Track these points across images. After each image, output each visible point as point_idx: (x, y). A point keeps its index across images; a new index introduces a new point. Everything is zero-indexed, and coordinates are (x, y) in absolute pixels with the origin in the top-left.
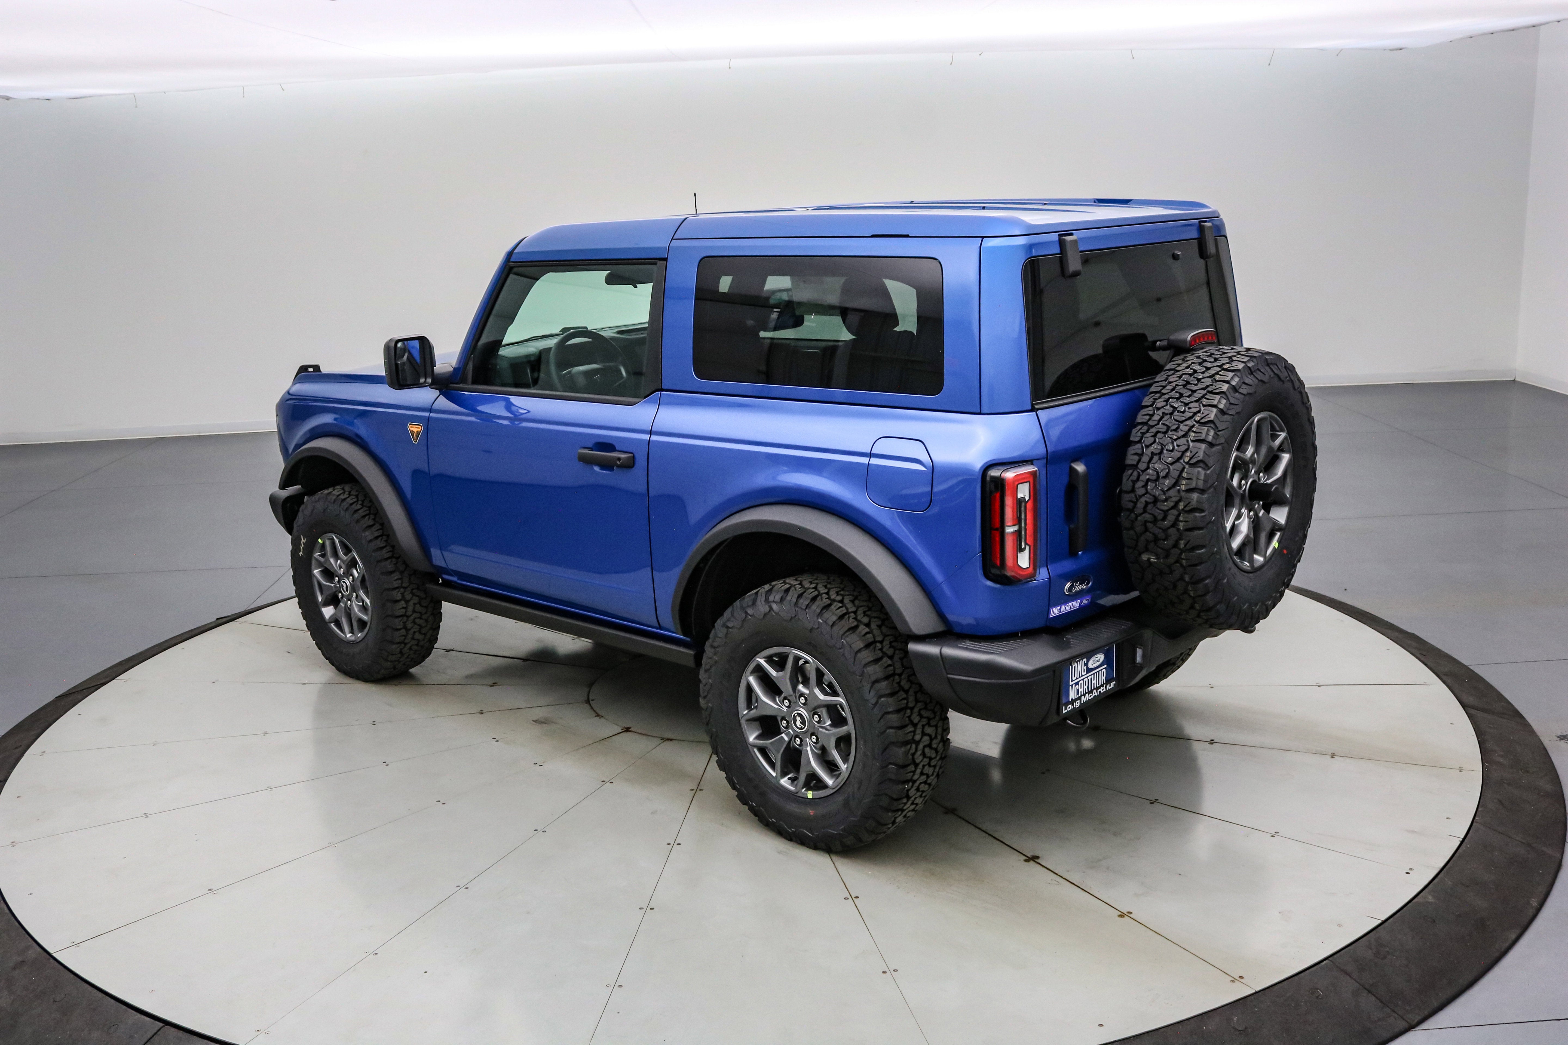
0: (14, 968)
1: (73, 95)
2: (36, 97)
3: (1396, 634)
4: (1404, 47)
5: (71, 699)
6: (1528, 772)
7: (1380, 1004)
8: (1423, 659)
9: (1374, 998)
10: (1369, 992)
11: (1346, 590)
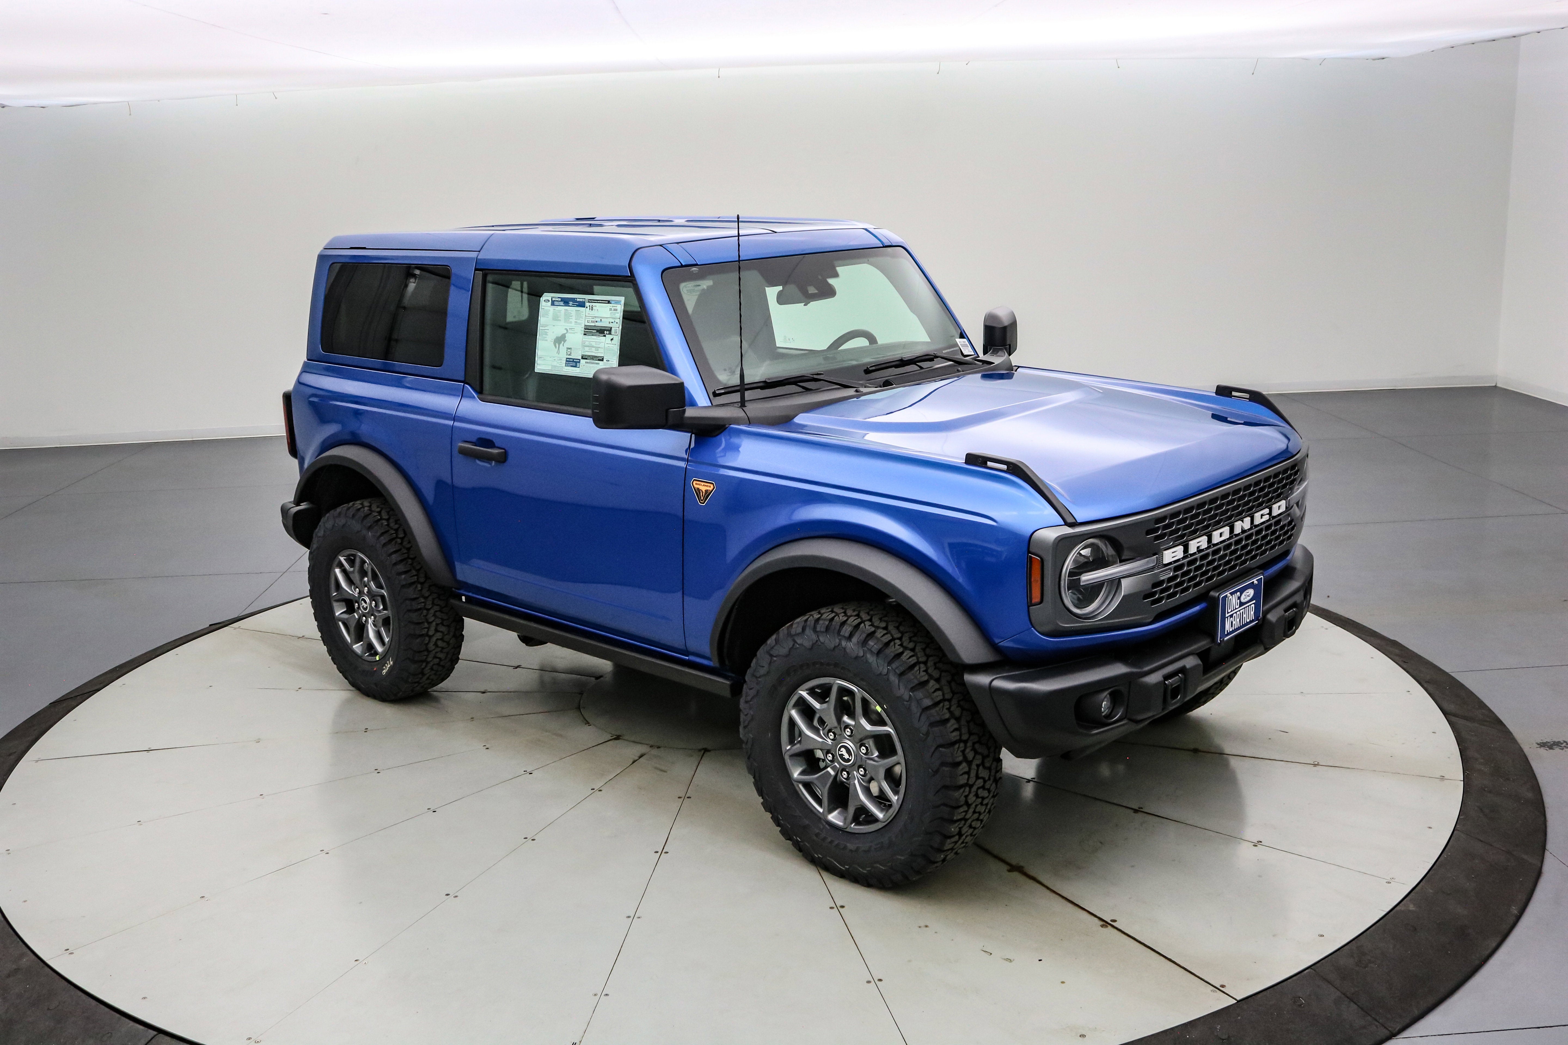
0: (9, 976)
1: (68, 103)
2: (31, 106)
3: (1378, 641)
4: (1386, 56)
5: (65, 705)
6: (1508, 779)
8: (1405, 666)
9: (1355, 1007)
10: (1351, 1000)
11: (1328, 597)
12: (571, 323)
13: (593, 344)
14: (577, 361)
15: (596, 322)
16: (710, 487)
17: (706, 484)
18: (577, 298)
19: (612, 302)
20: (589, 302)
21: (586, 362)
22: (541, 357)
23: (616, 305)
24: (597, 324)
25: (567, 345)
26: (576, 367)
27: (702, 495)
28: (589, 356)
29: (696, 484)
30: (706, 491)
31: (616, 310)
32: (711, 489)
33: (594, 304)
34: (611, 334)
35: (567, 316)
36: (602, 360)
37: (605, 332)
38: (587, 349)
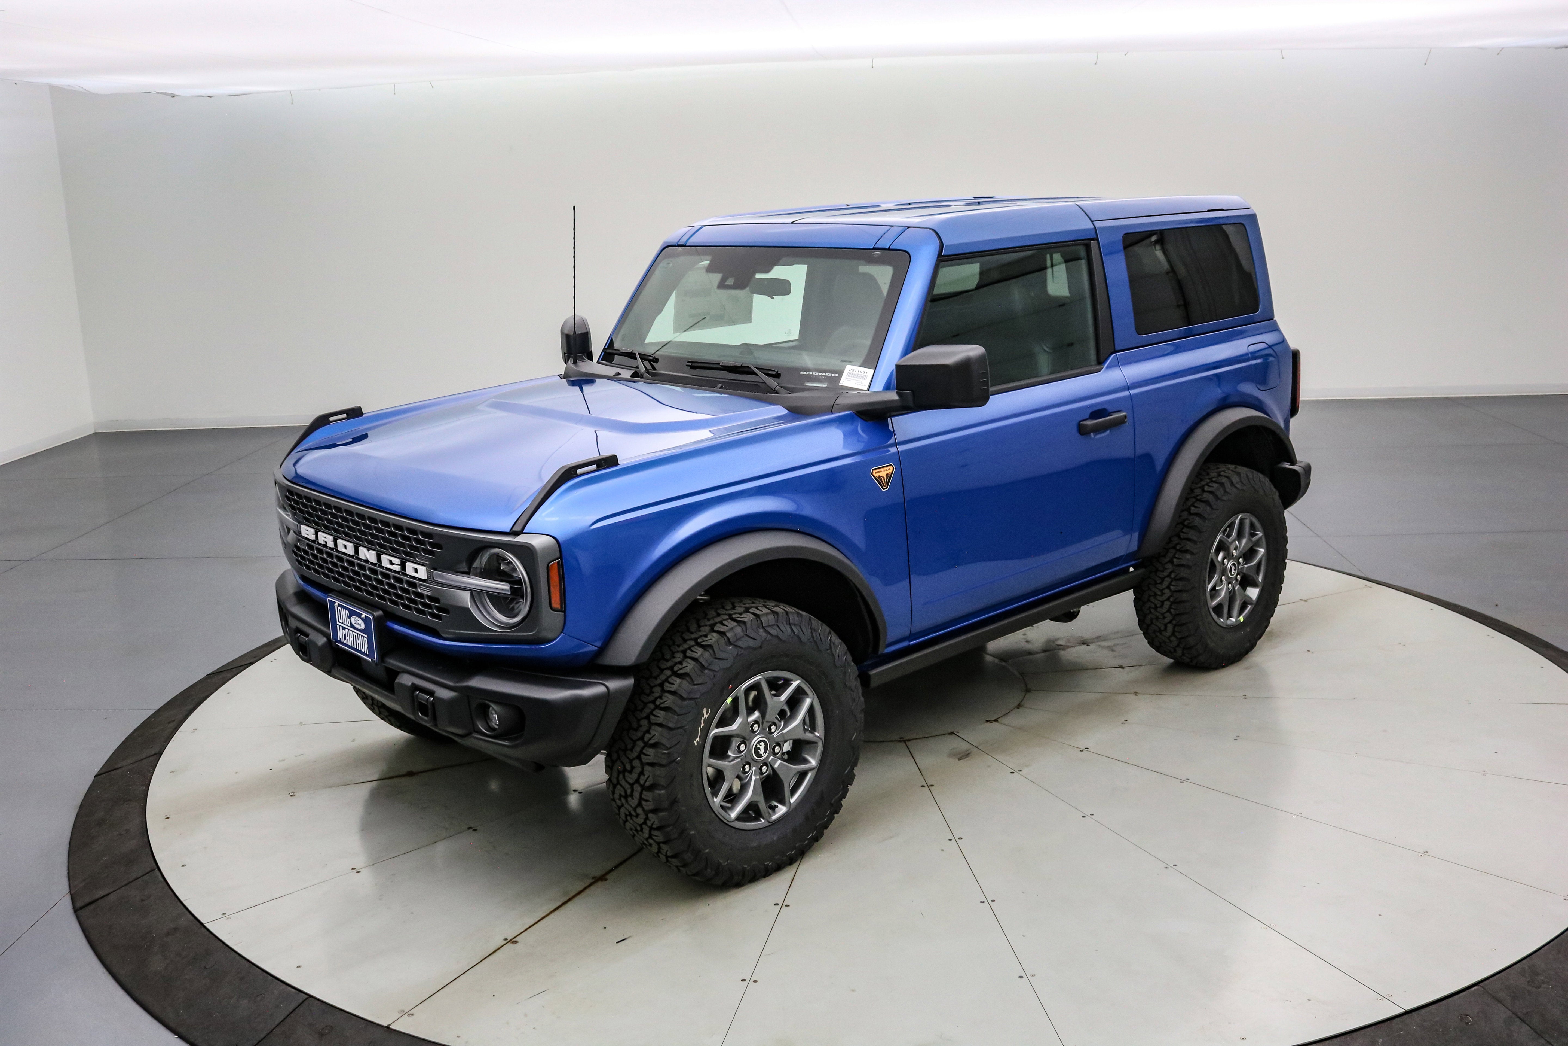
0: (168, 934)
1: (233, 93)
2: (199, 95)
7: (1534, 1034)
9: (1527, 1027)
10: (1523, 1021)
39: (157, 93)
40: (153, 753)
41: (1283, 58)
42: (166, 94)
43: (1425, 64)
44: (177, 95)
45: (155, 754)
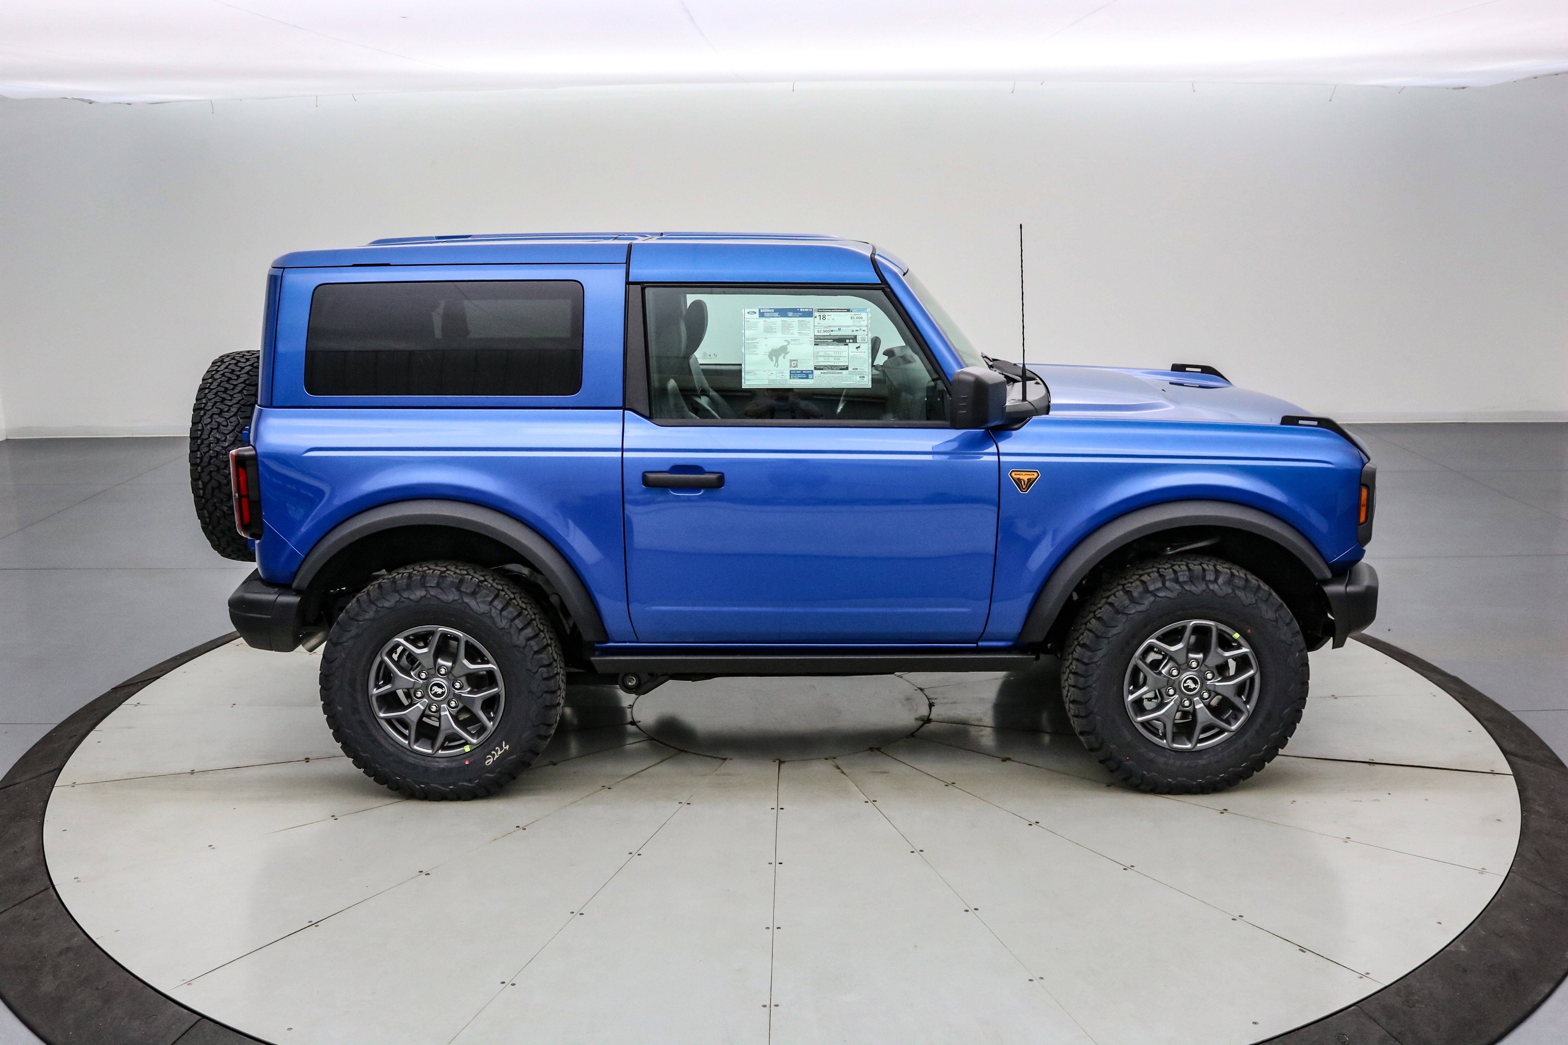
1: (156, 100)
2: (118, 102)
12: (793, 334)
13: (832, 353)
14: (808, 372)
15: (832, 331)
16: (1033, 475)
17: (1028, 473)
18: (800, 309)
19: (853, 311)
20: (818, 312)
21: (821, 373)
22: (749, 372)
23: (860, 313)
24: (832, 333)
25: (789, 357)
26: (807, 378)
27: (1024, 484)
28: (826, 366)
29: (1015, 474)
30: (1029, 480)
31: (861, 318)
32: (1034, 477)
33: (826, 314)
34: (856, 342)
35: (785, 328)
36: (847, 368)
37: (848, 341)
38: (821, 359)
39: (73, 99)
40: (53, 768)
41: (1194, 91)
42: (83, 100)
43: (1330, 101)
44: (95, 102)
45: (55, 770)
